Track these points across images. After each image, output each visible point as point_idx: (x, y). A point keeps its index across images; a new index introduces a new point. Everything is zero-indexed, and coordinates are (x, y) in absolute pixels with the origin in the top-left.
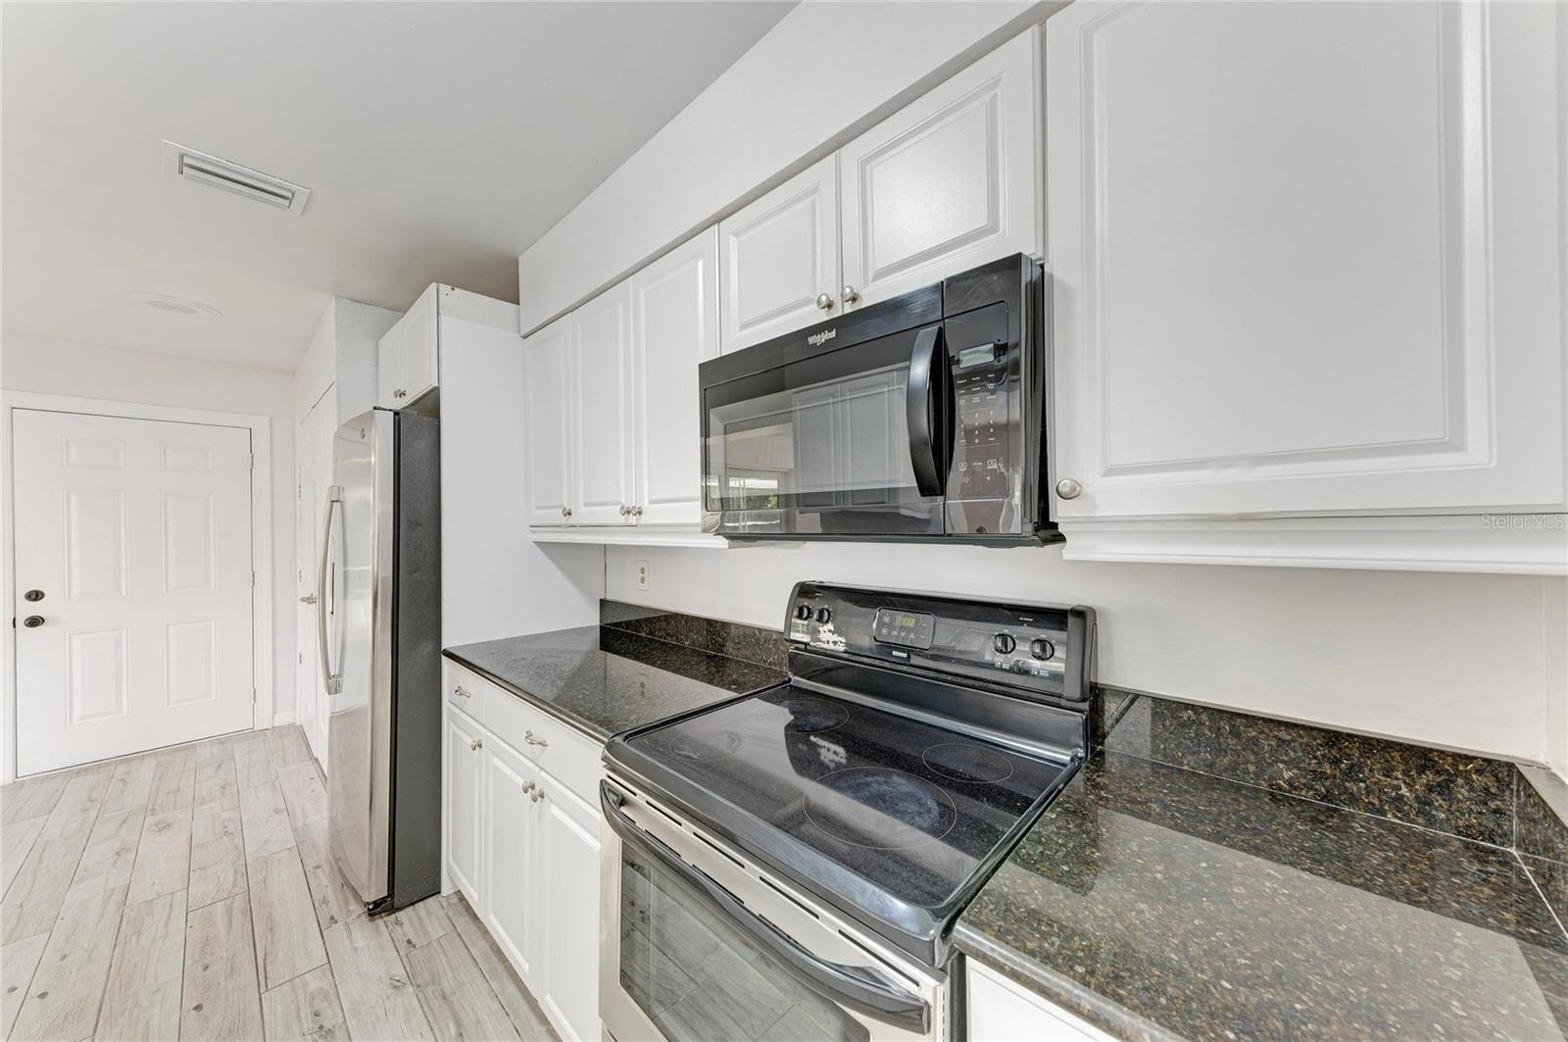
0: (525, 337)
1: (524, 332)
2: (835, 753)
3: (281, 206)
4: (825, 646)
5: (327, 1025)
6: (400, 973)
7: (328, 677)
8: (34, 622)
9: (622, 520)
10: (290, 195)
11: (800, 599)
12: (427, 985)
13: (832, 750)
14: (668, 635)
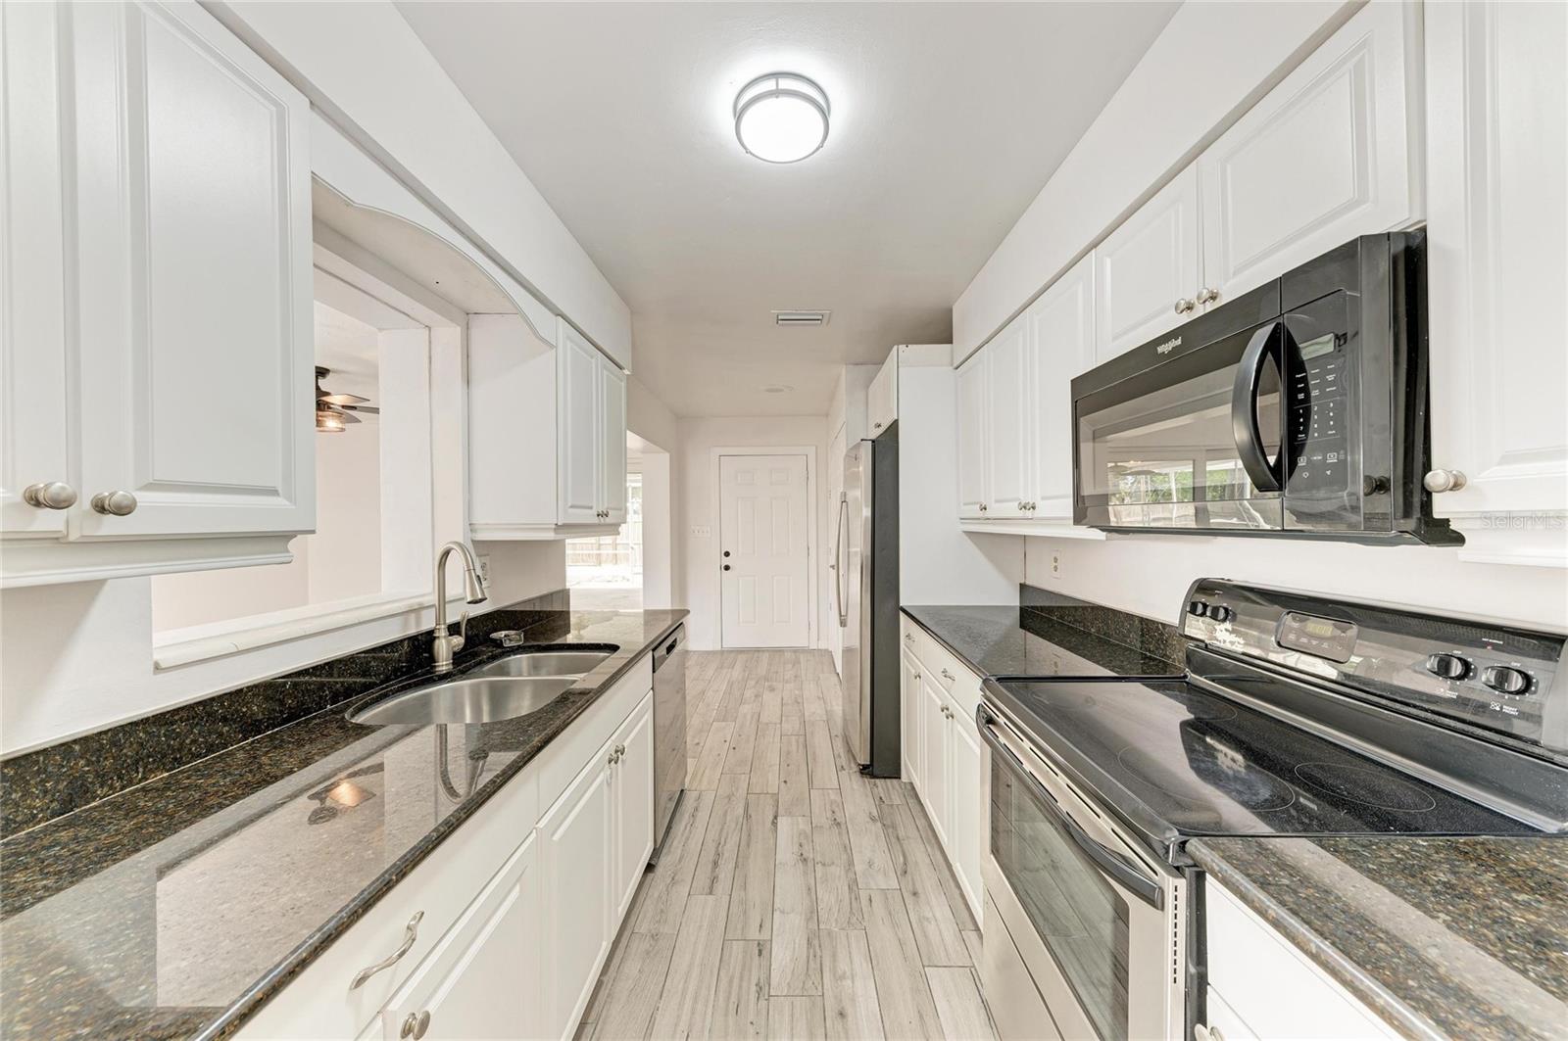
0: (957, 368)
1: (955, 365)
2: (1233, 760)
3: (817, 324)
4: (1222, 645)
5: (838, 820)
6: (875, 813)
7: (841, 615)
8: (727, 568)
9: (1021, 514)
10: (821, 317)
11: (1197, 595)
12: (889, 826)
13: (1229, 757)
14: (1076, 621)
